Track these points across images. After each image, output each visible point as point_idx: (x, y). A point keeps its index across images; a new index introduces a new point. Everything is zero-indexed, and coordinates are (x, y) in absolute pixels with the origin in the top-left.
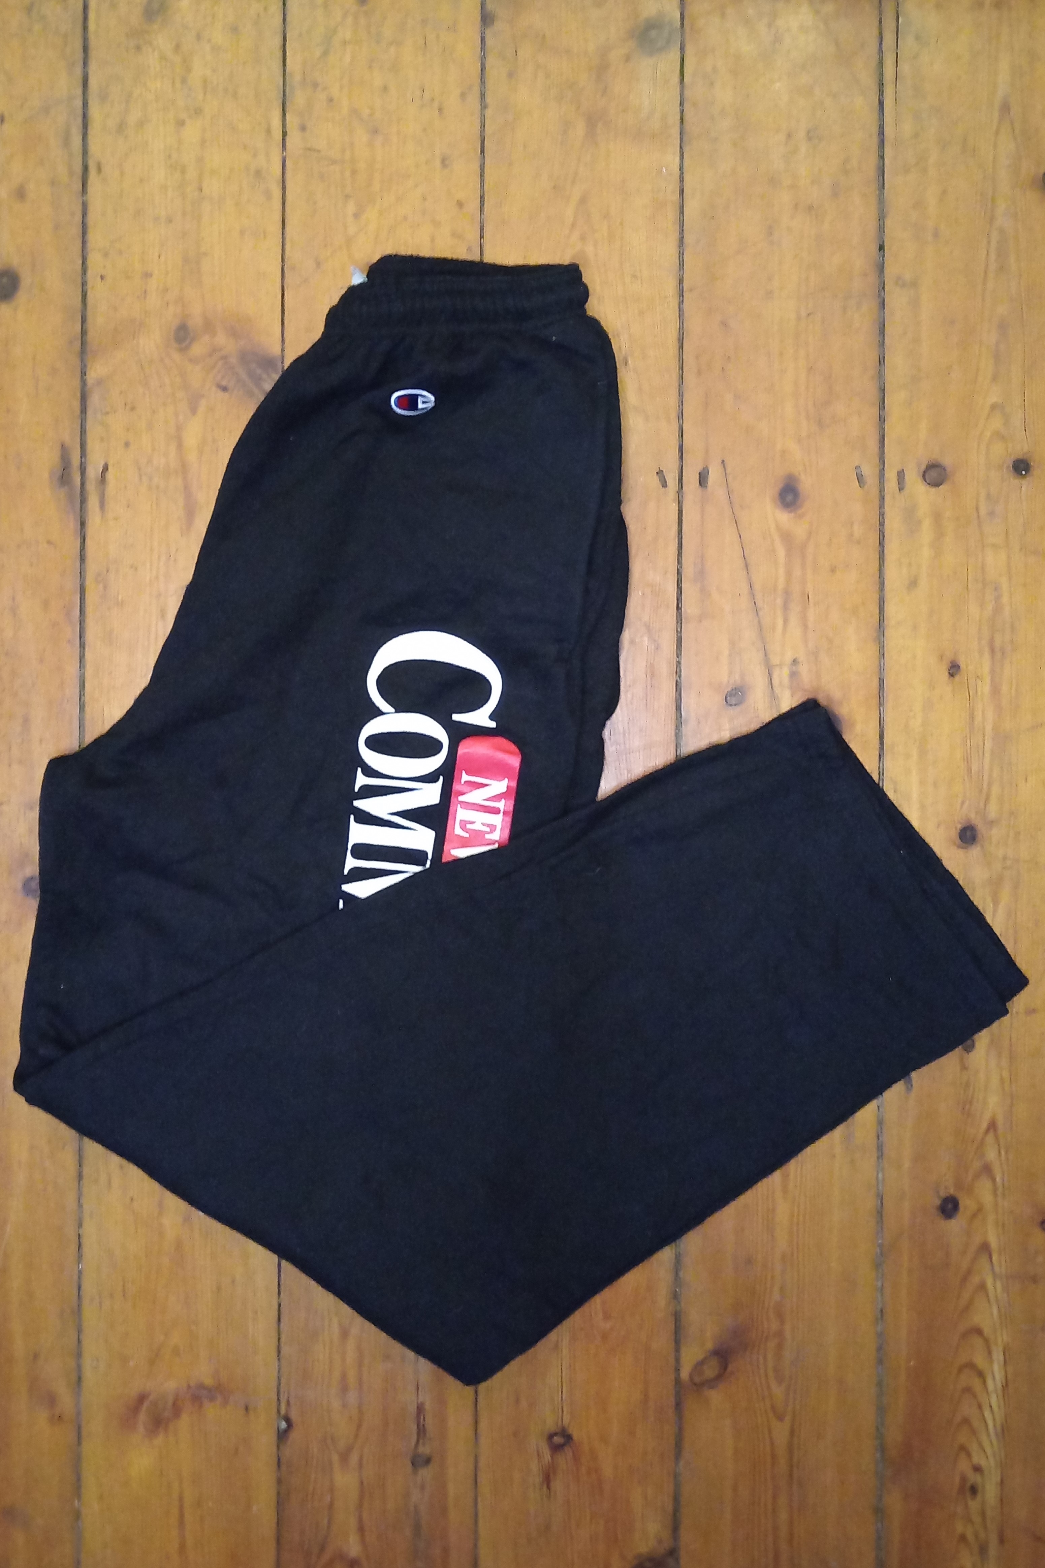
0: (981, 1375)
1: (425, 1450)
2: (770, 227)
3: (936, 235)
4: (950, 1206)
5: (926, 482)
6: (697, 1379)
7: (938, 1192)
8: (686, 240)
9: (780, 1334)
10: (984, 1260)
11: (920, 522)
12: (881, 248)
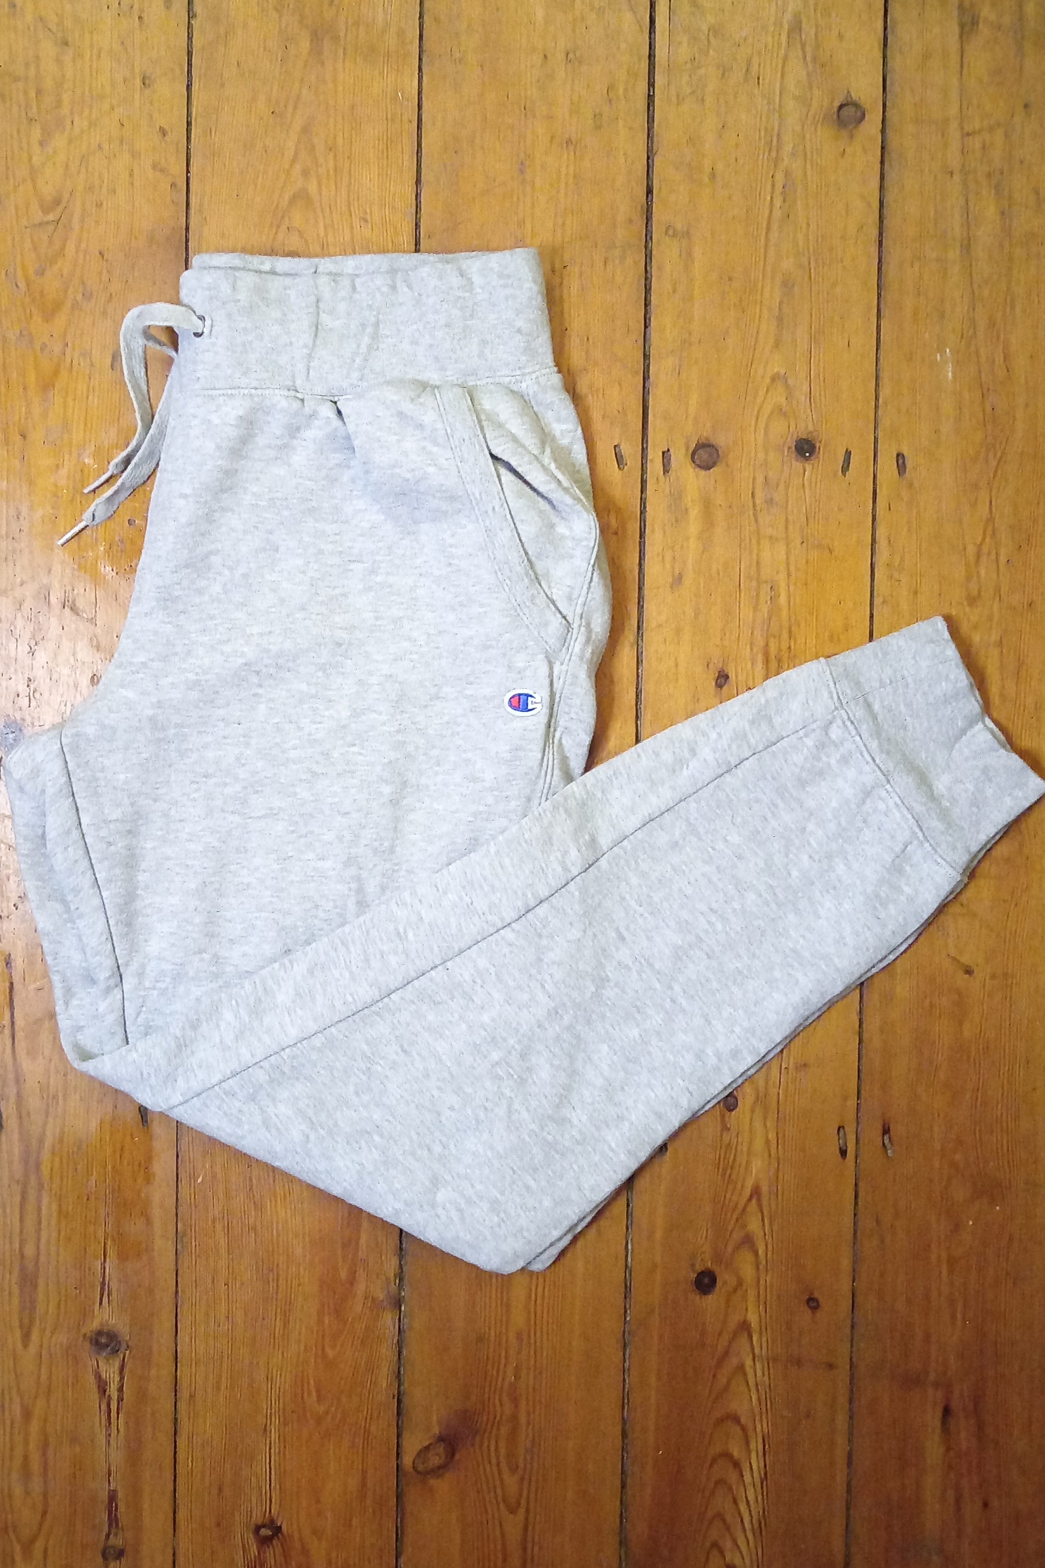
0: (737, 1465)
1: (116, 1541)
2: (522, 164)
3: (713, 175)
4: (706, 1280)
5: (694, 462)
6: (421, 1468)
7: (693, 1265)
8: (423, 178)
9: (514, 1417)
10: (744, 1340)
11: (687, 510)
12: (649, 191)
